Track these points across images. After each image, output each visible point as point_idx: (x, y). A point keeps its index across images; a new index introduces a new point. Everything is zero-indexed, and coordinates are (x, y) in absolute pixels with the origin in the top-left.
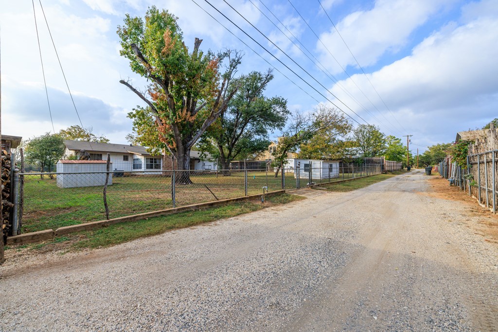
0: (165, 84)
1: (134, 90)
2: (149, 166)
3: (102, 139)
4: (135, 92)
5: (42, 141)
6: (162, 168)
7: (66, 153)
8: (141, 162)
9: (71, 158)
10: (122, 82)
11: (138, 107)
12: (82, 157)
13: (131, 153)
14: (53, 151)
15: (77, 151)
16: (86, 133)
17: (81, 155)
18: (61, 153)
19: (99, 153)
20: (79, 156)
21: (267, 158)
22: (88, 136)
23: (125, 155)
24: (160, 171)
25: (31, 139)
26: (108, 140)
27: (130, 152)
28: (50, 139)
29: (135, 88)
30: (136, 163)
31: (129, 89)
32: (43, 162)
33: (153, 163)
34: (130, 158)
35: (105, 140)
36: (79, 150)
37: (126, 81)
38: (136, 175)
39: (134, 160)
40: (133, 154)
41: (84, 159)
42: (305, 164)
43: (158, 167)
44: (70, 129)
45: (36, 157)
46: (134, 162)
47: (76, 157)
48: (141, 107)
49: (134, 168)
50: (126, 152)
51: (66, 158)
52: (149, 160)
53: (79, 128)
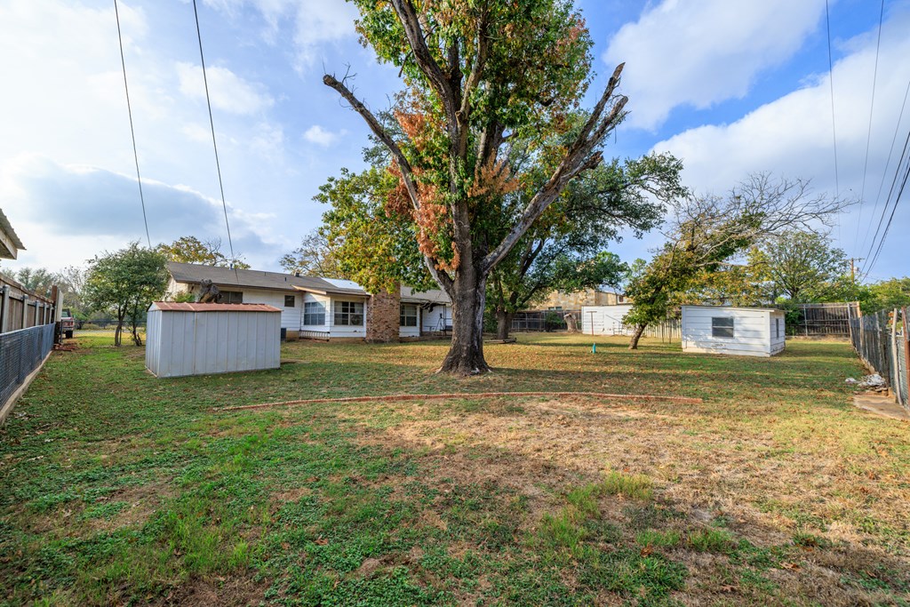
0: (450, 81)
1: (359, 107)
2: (341, 320)
3: (237, 263)
4: (362, 112)
5: (121, 261)
6: (365, 324)
7: (170, 289)
8: (324, 309)
9: (180, 299)
10: (331, 81)
11: (345, 171)
12: (205, 298)
13: (300, 291)
14: (142, 283)
15: (193, 285)
16: (209, 252)
17: (202, 291)
18: (159, 287)
19: (237, 290)
20: (197, 293)
21: (552, 305)
22: (211, 257)
23: (290, 294)
24: (362, 331)
25: (100, 258)
26: (248, 266)
27: (298, 288)
28: (139, 258)
29: (361, 101)
30: (310, 313)
31: (346, 101)
32: (122, 307)
33: (349, 313)
34: (297, 301)
35: (243, 265)
36: (199, 283)
37: (339, 79)
38: (310, 339)
39: (307, 305)
40: (305, 292)
41: (209, 301)
42: (713, 318)
43: (357, 321)
44: (178, 244)
45: (109, 296)
46: (306, 311)
47: (193, 297)
48: (350, 173)
49: (306, 323)
50: (290, 288)
51: (169, 299)
52: (340, 307)
53: (194, 240)
